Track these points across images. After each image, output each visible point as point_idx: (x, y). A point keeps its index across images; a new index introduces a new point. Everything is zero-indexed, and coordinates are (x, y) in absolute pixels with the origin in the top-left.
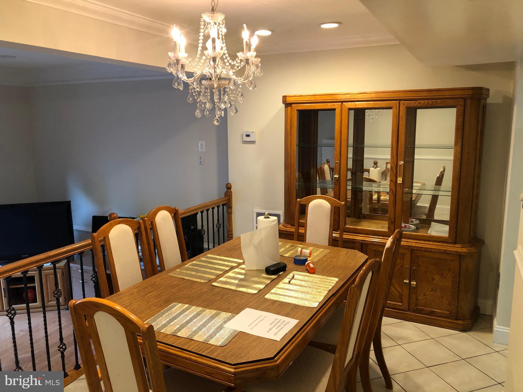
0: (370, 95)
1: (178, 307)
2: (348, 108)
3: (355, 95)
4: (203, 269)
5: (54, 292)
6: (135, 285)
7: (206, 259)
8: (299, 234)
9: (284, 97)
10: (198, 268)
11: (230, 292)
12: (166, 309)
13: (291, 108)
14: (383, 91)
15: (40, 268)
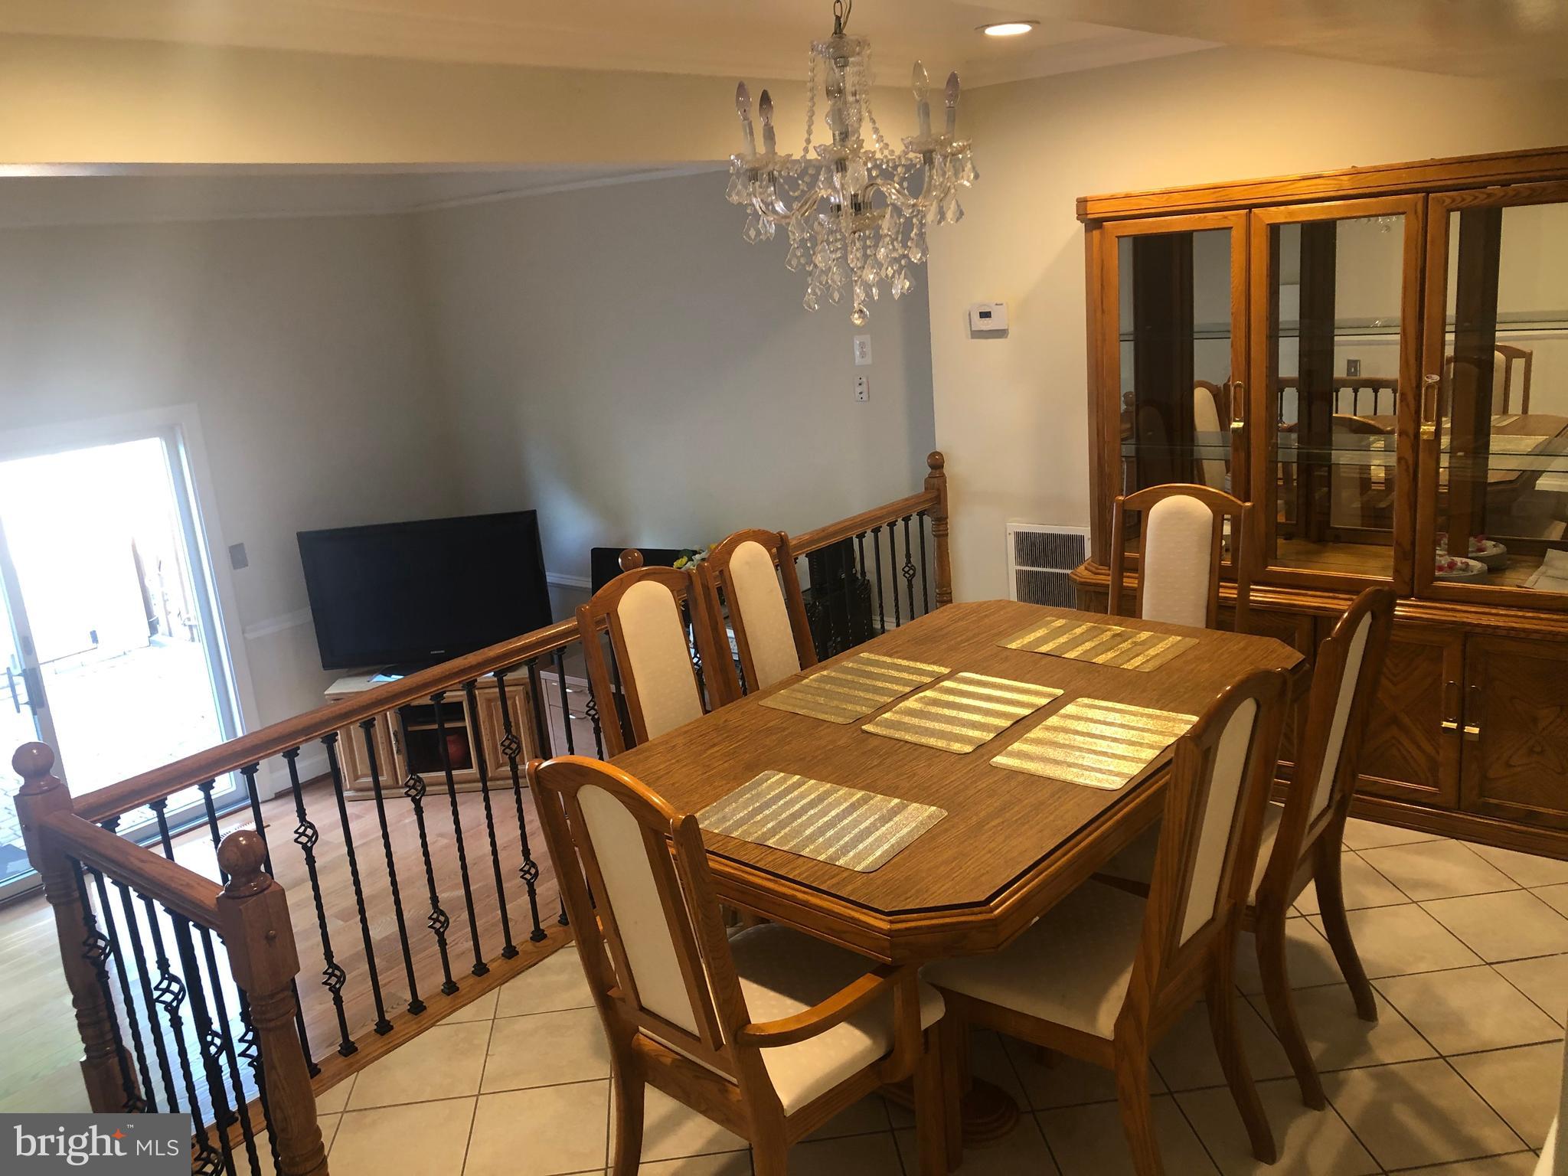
0: (1336, 182)
1: (774, 781)
2: (1268, 224)
3: (1290, 185)
4: (846, 690)
5: (504, 743)
6: (681, 728)
7: (855, 664)
8: (1125, 592)
9: (1082, 203)
10: (833, 686)
11: (905, 748)
12: (747, 784)
13: (1102, 234)
14: (1375, 167)
15: (470, 686)
